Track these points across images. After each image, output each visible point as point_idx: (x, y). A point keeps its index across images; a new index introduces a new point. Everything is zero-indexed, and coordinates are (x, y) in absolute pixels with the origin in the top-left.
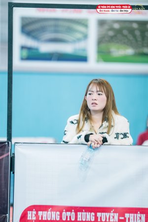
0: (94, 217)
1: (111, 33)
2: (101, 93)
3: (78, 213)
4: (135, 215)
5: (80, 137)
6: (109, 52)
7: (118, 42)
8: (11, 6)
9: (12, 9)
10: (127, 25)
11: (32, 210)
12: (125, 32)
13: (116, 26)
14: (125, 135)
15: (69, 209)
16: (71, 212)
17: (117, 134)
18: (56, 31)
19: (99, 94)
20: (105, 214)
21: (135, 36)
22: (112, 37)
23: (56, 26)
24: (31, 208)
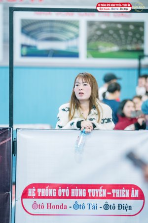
0: (85, 193)
1: (99, 33)
2: (86, 83)
3: (72, 190)
4: (121, 190)
5: (73, 124)
6: (97, 49)
7: (105, 41)
8: (12, 10)
9: (13, 13)
10: (113, 25)
11: (32, 188)
12: (111, 32)
13: (103, 26)
14: (109, 120)
15: (64, 186)
16: (66, 189)
17: (103, 120)
18: (52, 32)
19: (85, 85)
20: (94, 190)
21: (119, 35)
22: (100, 36)
23: (52, 27)
24: (31, 186)
